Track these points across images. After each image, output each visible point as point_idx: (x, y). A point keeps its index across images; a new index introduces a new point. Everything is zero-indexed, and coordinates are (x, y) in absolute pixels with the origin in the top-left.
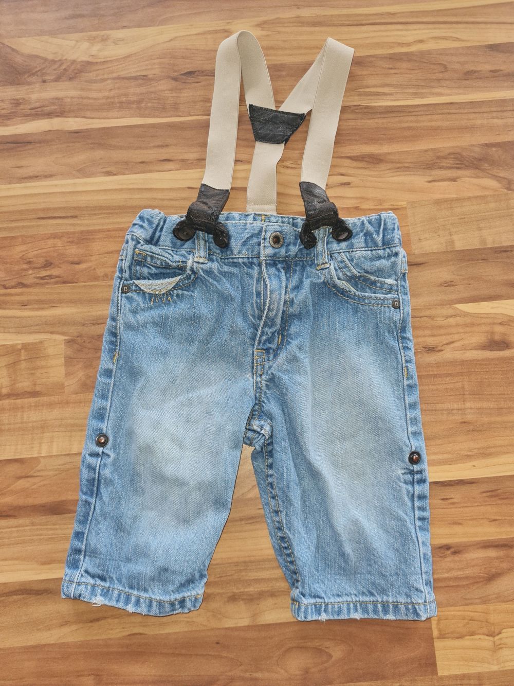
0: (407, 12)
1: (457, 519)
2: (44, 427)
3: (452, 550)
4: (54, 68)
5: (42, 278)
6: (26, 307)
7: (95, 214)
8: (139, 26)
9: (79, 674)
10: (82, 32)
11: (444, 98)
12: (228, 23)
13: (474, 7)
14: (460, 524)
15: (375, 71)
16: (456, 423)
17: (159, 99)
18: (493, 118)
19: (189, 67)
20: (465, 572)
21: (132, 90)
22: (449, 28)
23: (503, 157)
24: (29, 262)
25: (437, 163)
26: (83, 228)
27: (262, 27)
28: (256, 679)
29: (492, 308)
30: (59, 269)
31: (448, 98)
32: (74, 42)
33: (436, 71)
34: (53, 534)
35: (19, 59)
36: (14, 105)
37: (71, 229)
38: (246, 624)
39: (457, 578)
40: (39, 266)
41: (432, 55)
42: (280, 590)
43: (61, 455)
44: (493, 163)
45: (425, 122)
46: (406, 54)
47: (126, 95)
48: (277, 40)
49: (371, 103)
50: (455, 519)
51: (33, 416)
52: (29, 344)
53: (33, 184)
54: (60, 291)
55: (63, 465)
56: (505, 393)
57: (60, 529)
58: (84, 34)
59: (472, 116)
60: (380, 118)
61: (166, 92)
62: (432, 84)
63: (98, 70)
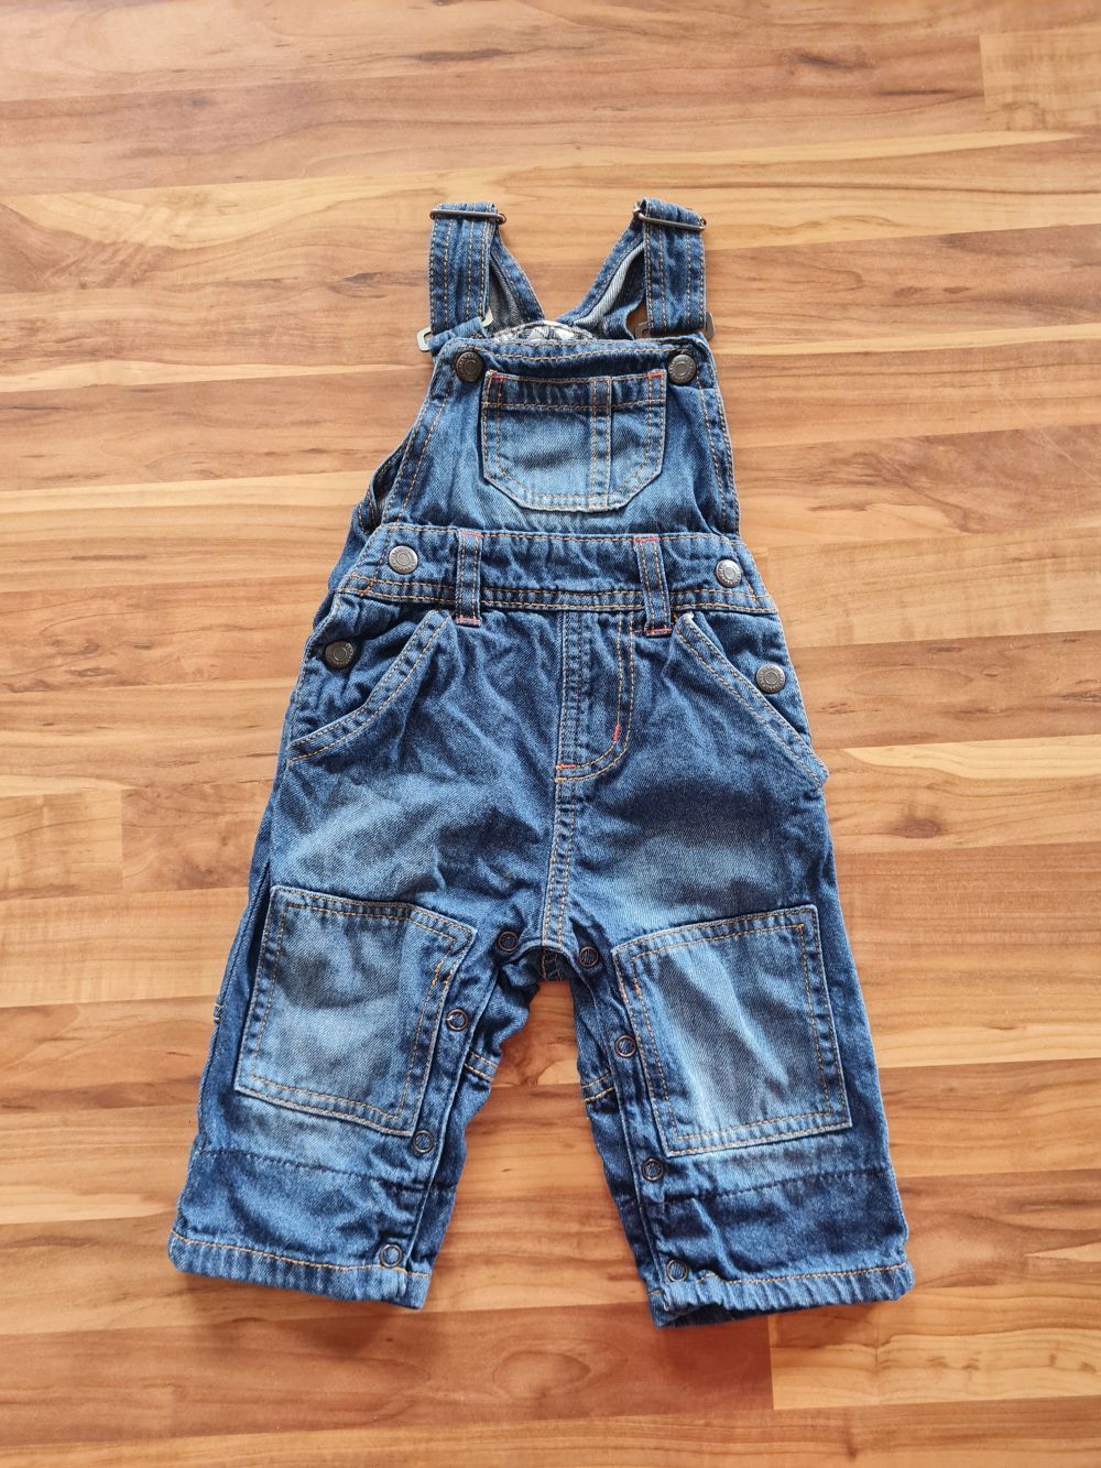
0: (793, 163)
2: (84, 950)
4: (103, 259)
5: (81, 674)
6: (50, 727)
7: (180, 554)
8: (267, 177)
9: (148, 1384)
10: (156, 186)
11: (854, 342)
12: (441, 176)
13: (924, 155)
17: (304, 328)
18: (944, 385)
19: (364, 265)
21: (251, 309)
22: (871, 199)
23: (957, 465)
24: (57, 643)
25: (831, 472)
26: (157, 580)
27: (506, 187)
28: (455, 1403)
29: (916, 757)
30: (111, 656)
31: (860, 342)
32: (141, 207)
33: (840, 287)
34: (101, 1143)
35: (34, 239)
36: (25, 332)
37: (136, 581)
40: (75, 650)
41: (834, 255)
43: (117, 1002)
44: (938, 475)
45: (812, 389)
46: (781, 250)
47: (241, 318)
48: (536, 214)
51: (65, 931)
52: (57, 797)
53: (63, 491)
54: (113, 699)
55: (119, 1020)
56: (929, 916)
57: (114, 1133)
58: (158, 189)
59: (902, 380)
61: (317, 314)
62: (831, 313)
63: (187, 266)
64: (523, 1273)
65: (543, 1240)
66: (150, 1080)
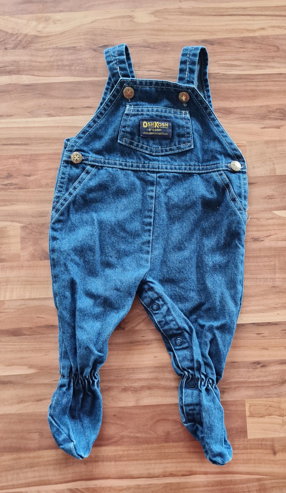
0: (255, 7)
1: (265, 346)
2: (7, 281)
3: (261, 365)
4: (13, 39)
5: (6, 185)
7: (40, 143)
8: (71, 11)
9: (30, 432)
10: (32, 14)
11: (276, 70)
12: (132, 11)
14: (267, 349)
15: (231, 49)
16: (269, 287)
17: (84, 64)
19: (105, 42)
20: (268, 378)
21: (65, 57)
22: (283, 20)
25: (268, 115)
26: (32, 152)
27: (155, 15)
28: (137, 437)
30: (16, 179)
31: (278, 70)
32: (26, 21)
33: (271, 51)
34: (13, 348)
37: (25, 153)
38: (132, 405)
39: (263, 382)
40: (3, 176)
41: (269, 39)
42: (154, 385)
43: (19, 300)
45: (262, 86)
46: (252, 38)
47: (62, 60)
48: (165, 25)
49: (226, 72)
50: (264, 346)
54: (17, 194)
55: (20, 306)
57: (18, 345)
60: (232, 82)
61: (89, 59)
62: (268, 60)
63: (43, 42)
64: (161, 392)
65: (168, 381)
66: (31, 326)
